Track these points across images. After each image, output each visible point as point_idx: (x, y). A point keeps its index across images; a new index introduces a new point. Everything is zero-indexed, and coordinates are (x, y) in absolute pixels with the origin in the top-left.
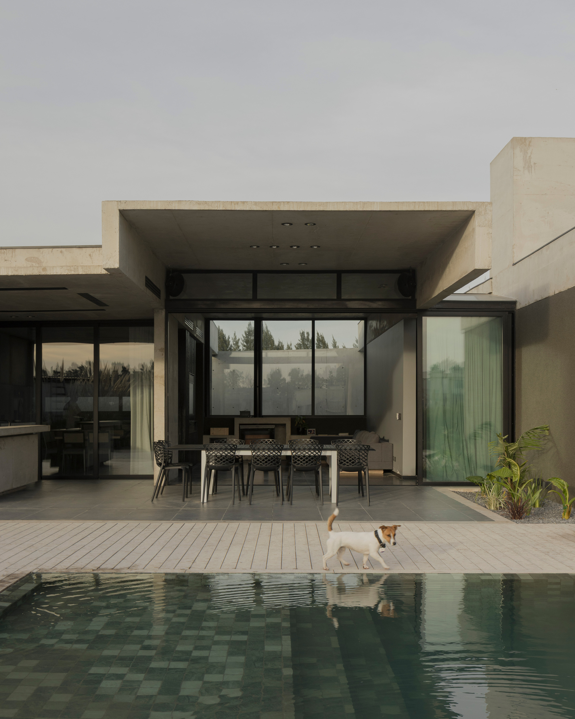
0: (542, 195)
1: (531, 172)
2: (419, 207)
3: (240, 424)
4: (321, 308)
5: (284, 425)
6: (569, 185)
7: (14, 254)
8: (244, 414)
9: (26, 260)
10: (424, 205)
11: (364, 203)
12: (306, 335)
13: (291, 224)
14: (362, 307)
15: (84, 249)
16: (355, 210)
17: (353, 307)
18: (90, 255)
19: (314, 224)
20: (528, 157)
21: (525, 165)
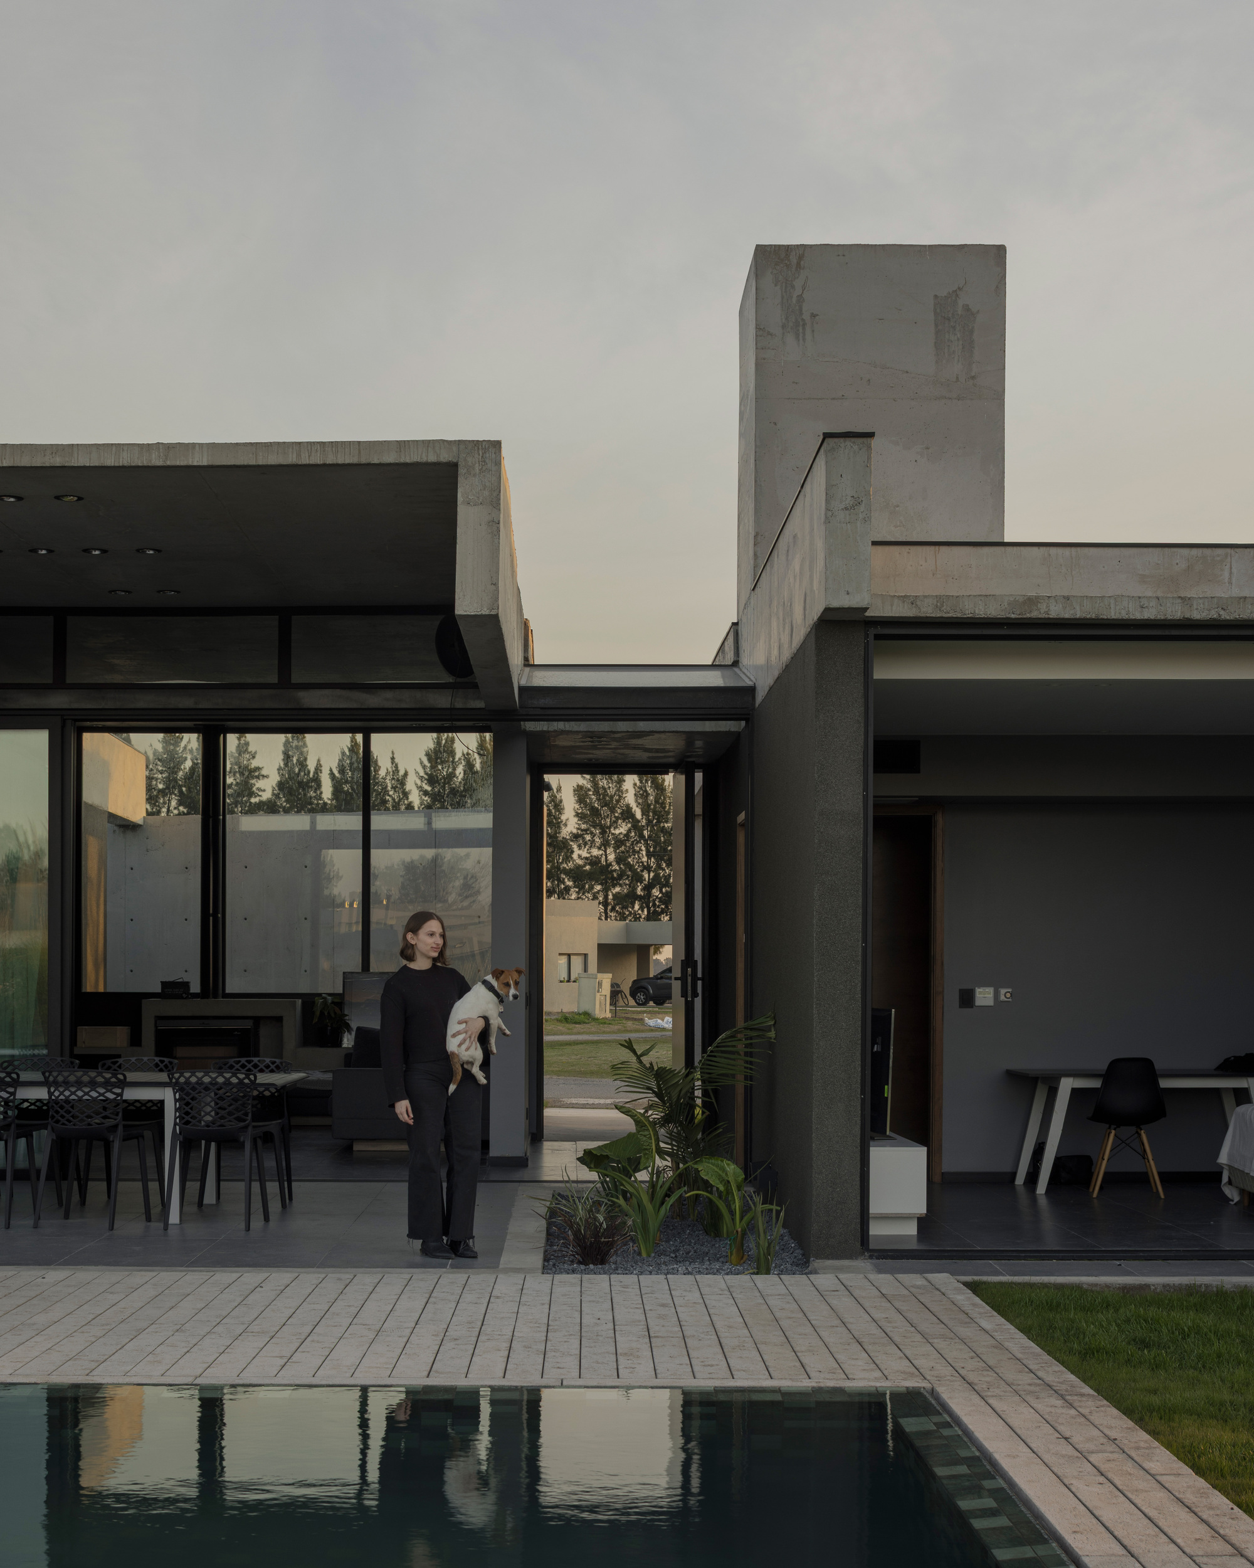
0: (834, 399)
1: (804, 340)
2: (309, 456)
3: (158, 1018)
4: (231, 707)
6: (907, 372)
8: (174, 990)
10: (324, 451)
14: (342, 706)
16: (145, 464)
17: (316, 707)
19: (80, 499)
20: (794, 300)
21: (787, 319)
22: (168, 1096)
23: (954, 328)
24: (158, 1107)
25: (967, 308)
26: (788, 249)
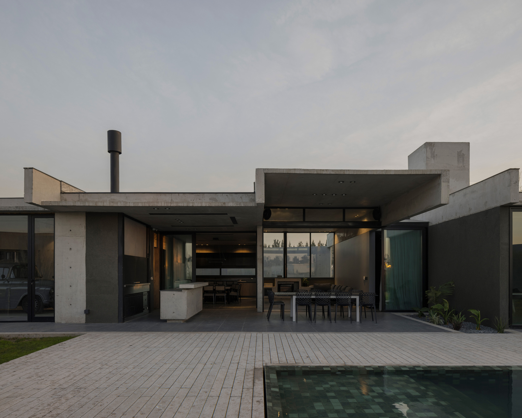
1: (435, 159)
3: (278, 282)
5: (298, 282)
6: (453, 165)
7: (203, 196)
8: (279, 277)
9: (210, 199)
11: (387, 171)
12: (276, 241)
13: (343, 182)
15: (238, 194)
18: (241, 197)
19: (355, 182)
20: (433, 152)
21: (432, 155)
22: (357, 298)
23: (461, 157)
24: (355, 300)
25: (463, 154)
26: (432, 143)
